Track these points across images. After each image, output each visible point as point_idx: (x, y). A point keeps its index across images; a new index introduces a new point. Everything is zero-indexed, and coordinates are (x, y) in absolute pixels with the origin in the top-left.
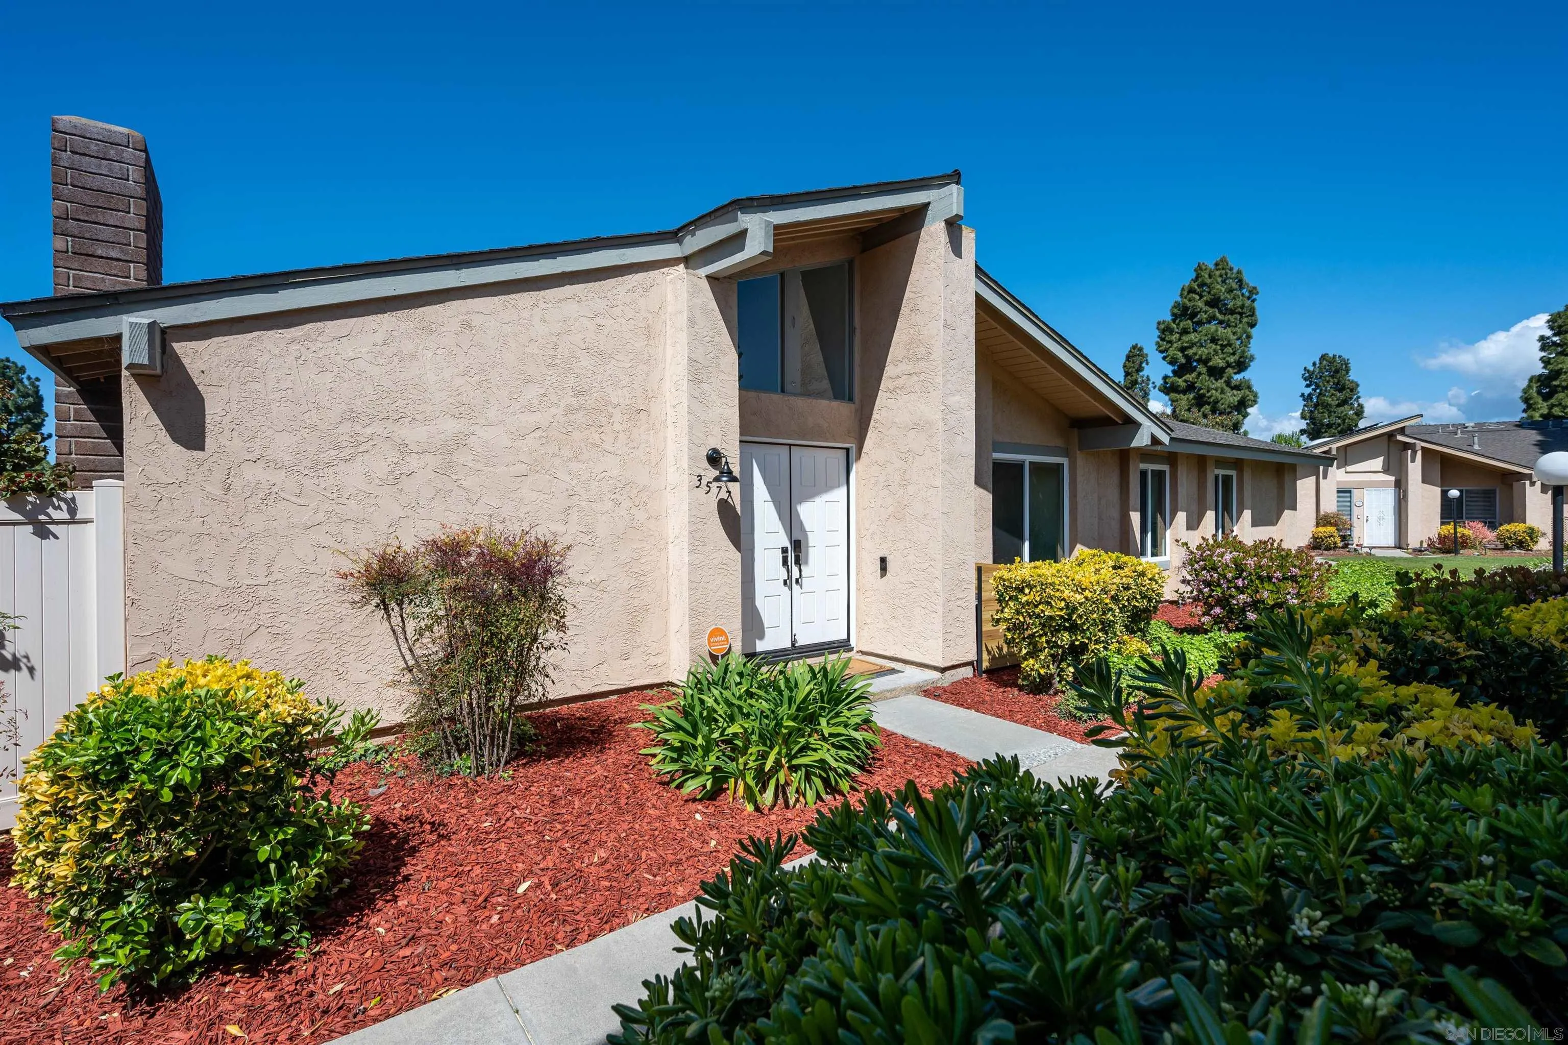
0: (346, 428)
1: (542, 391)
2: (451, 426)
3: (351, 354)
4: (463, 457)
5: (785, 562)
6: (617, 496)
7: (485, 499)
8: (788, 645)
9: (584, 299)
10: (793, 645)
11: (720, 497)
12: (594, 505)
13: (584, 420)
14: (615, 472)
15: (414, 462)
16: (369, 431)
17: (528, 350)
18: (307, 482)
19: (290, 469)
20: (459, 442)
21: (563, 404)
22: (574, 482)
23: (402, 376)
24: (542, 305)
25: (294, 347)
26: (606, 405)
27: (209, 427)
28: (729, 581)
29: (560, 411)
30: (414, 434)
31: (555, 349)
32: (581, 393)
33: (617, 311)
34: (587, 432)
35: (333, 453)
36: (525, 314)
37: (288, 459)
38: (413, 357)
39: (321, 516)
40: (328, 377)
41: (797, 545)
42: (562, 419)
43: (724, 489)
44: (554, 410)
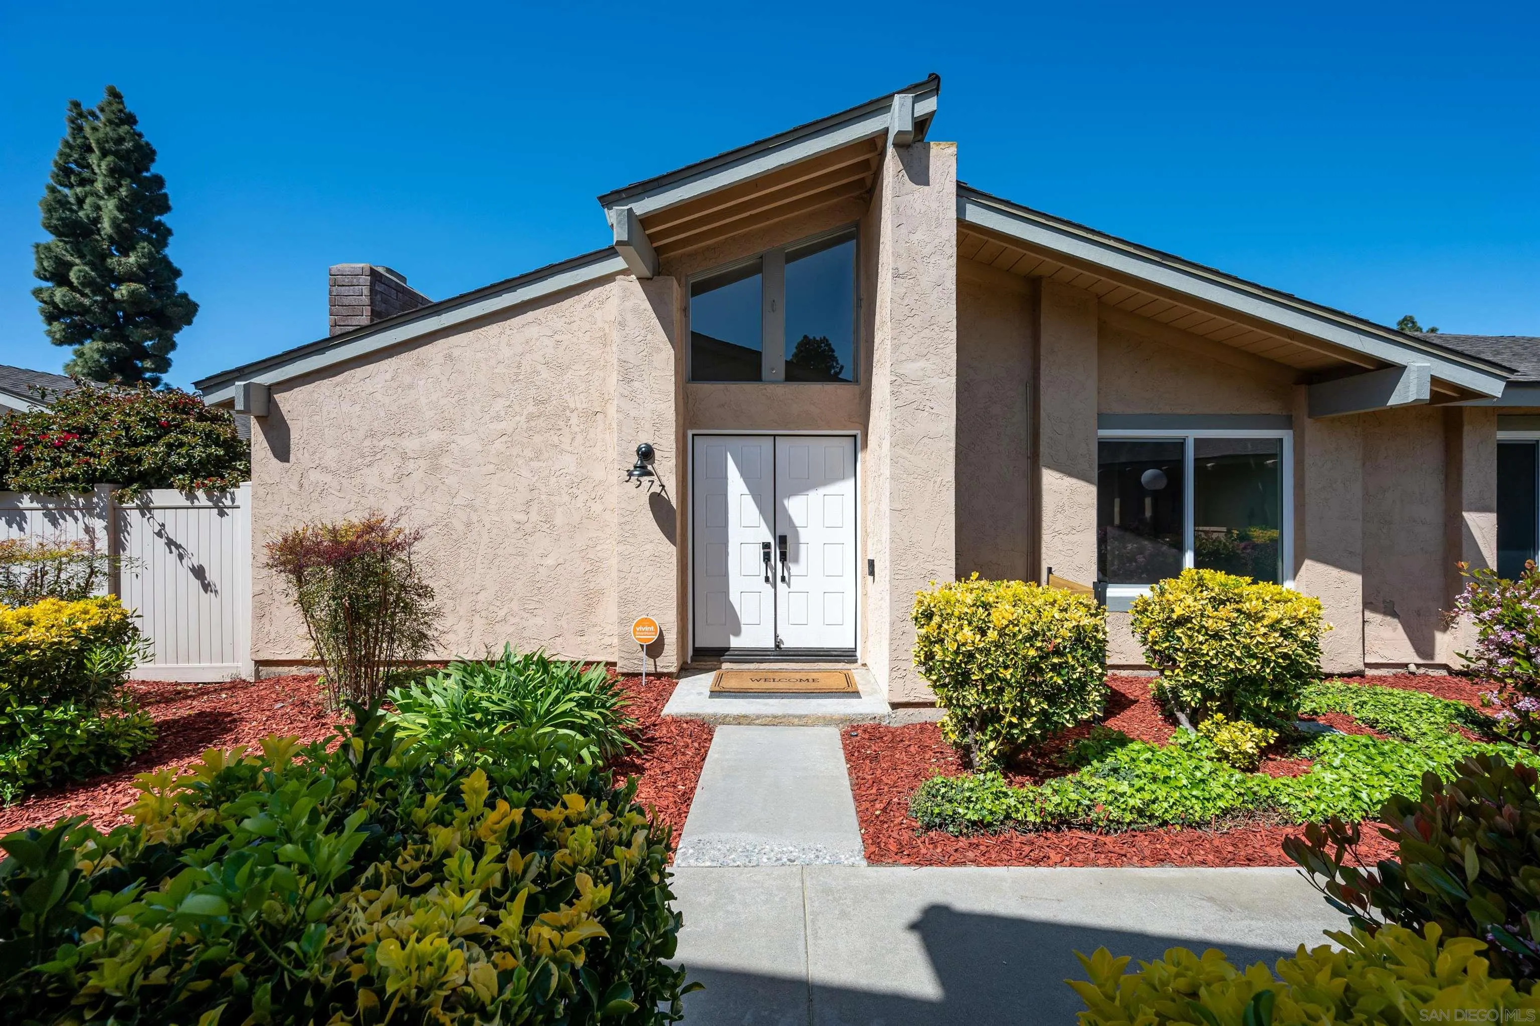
0: (367, 443)
1: (508, 403)
2: (435, 436)
3: (372, 390)
4: (445, 460)
5: (767, 558)
6: (575, 490)
7: (461, 492)
8: (772, 645)
9: (544, 320)
10: (777, 646)
11: (652, 490)
12: (552, 498)
13: (543, 425)
14: (572, 469)
15: (411, 465)
16: (382, 444)
17: (496, 371)
18: (344, 481)
19: (334, 473)
20: (441, 450)
21: (525, 412)
22: (534, 479)
23: (404, 402)
24: (508, 332)
25: (338, 389)
26: (564, 410)
27: (292, 446)
28: (661, 573)
29: (523, 418)
30: (411, 444)
31: (519, 367)
32: (542, 402)
33: (575, 326)
34: (548, 435)
35: (359, 460)
36: (494, 341)
37: (333, 466)
38: (411, 387)
39: (352, 506)
40: (357, 408)
41: (782, 541)
42: (525, 427)
43: (657, 483)
44: (517, 418)
